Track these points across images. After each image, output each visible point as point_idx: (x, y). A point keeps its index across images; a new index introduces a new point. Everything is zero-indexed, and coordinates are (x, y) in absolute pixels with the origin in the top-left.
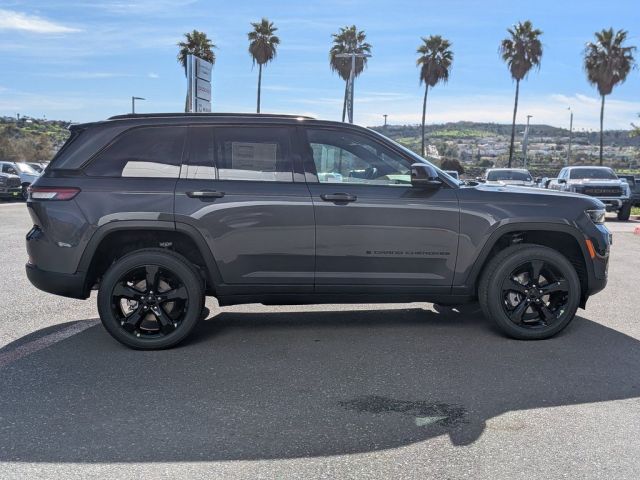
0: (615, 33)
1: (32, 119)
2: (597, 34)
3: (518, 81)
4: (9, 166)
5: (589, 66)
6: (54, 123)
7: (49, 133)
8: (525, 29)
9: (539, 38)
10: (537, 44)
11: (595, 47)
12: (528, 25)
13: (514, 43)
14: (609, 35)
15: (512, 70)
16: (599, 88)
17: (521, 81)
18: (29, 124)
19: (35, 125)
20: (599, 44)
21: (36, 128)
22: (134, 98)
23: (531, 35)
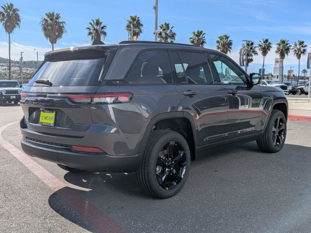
0: (55, 14)
2: (46, 14)
3: (9, 34)
5: (45, 29)
8: (10, 7)
9: (18, 12)
10: (17, 16)
11: (47, 20)
12: (12, 5)
13: (6, 14)
14: (53, 15)
15: (5, 28)
16: (50, 41)
17: (11, 34)
20: (48, 19)
23: (14, 11)
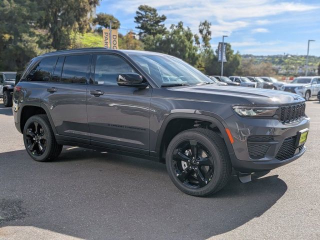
1: (291, 55)
4: (238, 79)
6: (302, 56)
7: (298, 61)
18: (289, 58)
19: (293, 58)
21: (292, 59)
22: (309, 41)
